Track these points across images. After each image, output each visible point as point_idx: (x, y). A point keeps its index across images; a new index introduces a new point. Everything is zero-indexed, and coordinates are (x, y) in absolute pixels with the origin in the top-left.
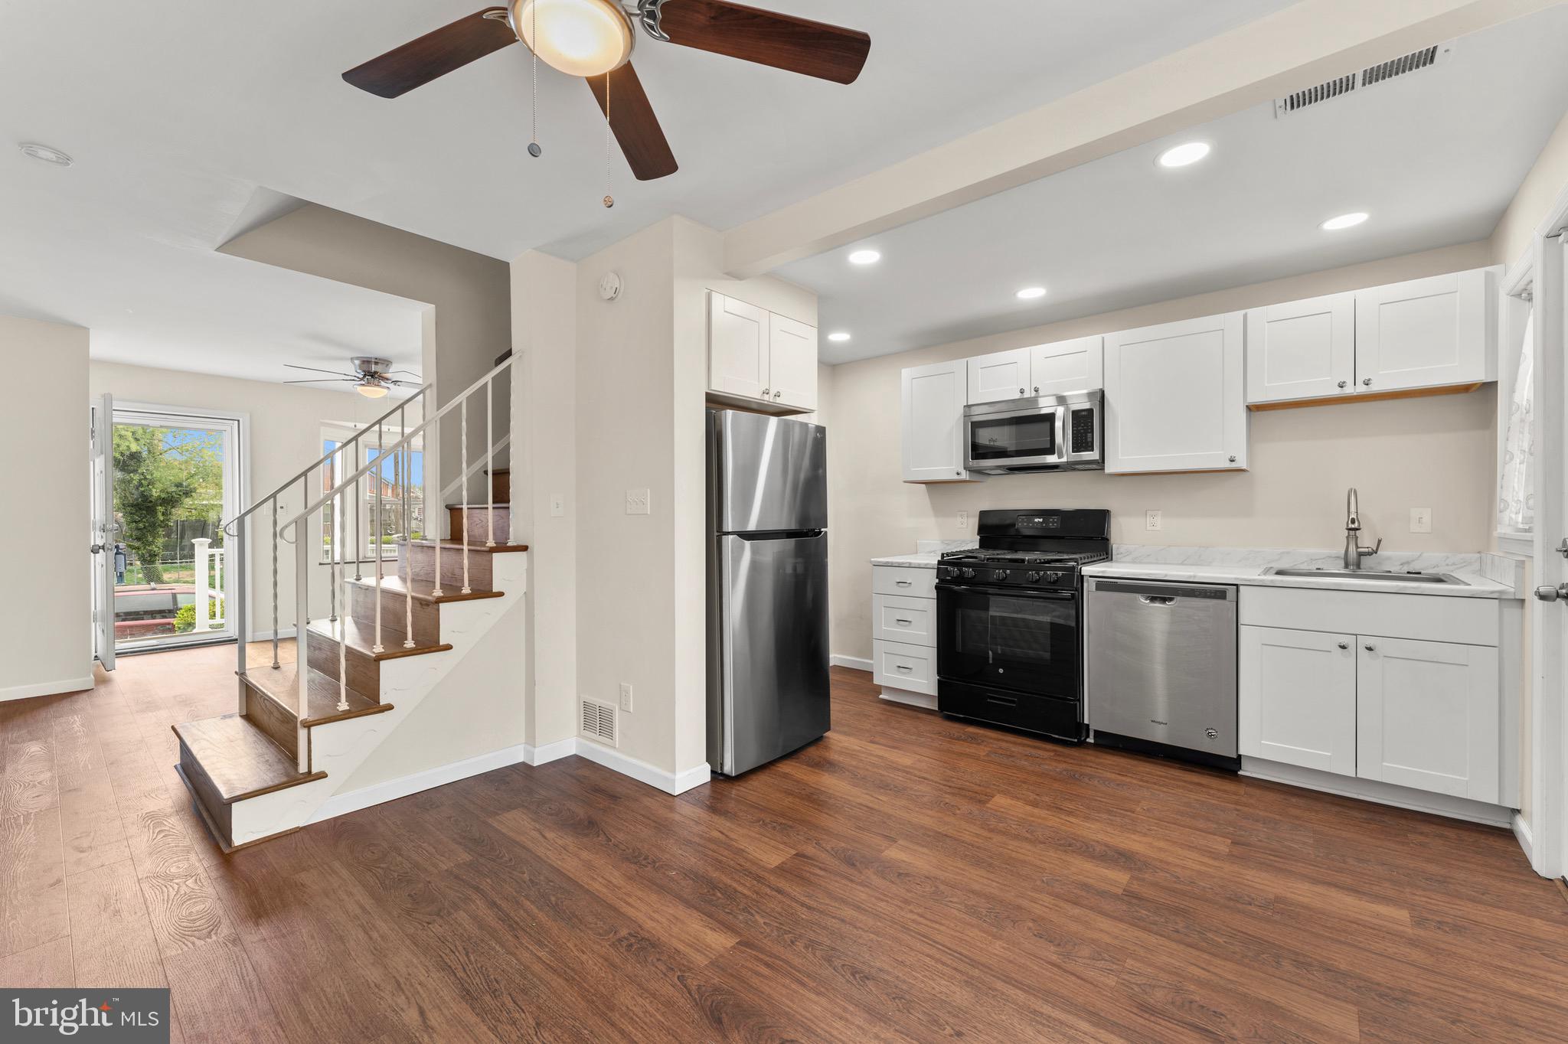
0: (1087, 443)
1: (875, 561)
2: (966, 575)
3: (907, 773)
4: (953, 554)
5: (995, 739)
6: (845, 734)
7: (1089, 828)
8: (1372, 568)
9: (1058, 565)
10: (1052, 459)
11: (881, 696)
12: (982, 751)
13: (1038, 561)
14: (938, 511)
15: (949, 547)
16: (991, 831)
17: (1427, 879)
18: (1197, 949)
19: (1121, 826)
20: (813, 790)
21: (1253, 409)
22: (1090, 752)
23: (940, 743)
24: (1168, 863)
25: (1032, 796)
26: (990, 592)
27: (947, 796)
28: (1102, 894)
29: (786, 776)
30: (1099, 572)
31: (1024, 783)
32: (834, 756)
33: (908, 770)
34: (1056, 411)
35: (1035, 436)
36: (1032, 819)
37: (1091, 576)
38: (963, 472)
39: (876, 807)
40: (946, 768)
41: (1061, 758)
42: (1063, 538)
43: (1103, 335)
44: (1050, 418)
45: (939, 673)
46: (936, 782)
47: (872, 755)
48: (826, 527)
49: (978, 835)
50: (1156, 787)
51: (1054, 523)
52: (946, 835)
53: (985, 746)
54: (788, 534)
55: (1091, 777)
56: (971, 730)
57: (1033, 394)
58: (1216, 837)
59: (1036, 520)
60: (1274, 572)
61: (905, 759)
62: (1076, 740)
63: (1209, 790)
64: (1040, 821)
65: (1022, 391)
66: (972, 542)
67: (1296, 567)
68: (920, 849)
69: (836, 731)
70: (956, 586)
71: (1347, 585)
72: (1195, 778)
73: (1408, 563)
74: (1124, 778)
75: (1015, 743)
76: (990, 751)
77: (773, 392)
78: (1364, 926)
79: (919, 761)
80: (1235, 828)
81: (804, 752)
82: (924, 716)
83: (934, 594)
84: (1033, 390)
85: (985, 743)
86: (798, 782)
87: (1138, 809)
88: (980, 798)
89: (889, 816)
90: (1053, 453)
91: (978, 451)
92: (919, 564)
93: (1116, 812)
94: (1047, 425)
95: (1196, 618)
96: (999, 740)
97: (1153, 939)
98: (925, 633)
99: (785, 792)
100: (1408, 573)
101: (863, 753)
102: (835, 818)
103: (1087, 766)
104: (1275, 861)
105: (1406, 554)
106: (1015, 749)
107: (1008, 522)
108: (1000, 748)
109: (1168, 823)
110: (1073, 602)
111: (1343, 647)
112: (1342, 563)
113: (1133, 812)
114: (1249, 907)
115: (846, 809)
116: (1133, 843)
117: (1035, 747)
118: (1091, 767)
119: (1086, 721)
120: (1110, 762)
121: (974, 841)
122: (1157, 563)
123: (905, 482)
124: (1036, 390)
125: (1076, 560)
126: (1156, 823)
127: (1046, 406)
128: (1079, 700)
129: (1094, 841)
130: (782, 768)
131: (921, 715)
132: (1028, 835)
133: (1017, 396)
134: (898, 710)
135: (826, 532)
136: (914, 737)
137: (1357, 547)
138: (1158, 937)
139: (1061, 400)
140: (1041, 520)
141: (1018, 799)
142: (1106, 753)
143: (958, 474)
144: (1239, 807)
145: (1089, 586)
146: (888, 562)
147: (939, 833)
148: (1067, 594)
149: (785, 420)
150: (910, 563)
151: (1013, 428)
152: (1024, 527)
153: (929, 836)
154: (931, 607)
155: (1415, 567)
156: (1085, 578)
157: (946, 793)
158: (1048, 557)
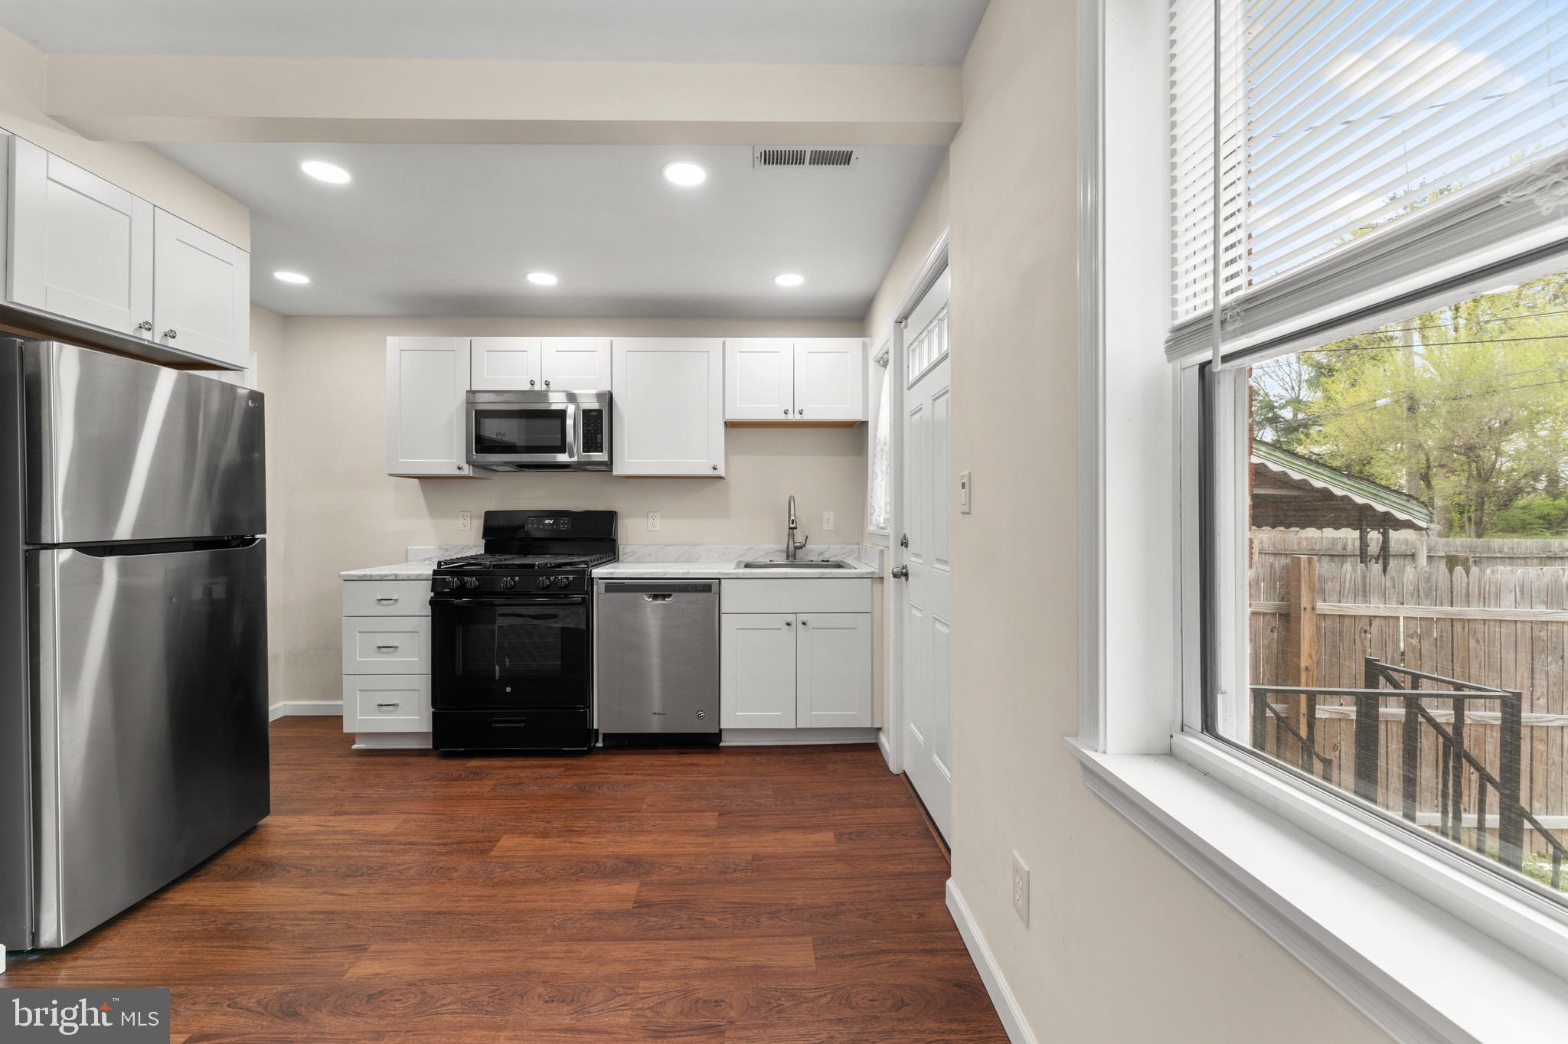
0: (596, 443)
1: (344, 575)
2: (468, 586)
3: (388, 843)
4: (452, 561)
5: (500, 768)
6: (294, 812)
7: (600, 844)
8: (802, 559)
9: (569, 568)
10: (562, 458)
11: (355, 747)
12: (485, 787)
13: (549, 565)
14: (434, 510)
15: (448, 553)
16: (495, 885)
17: (840, 800)
18: (700, 939)
19: (630, 831)
20: (230, 917)
21: (730, 425)
22: (600, 757)
23: (434, 790)
24: (671, 856)
25: (542, 825)
26: (496, 603)
27: (442, 858)
28: (613, 916)
29: (181, 910)
30: (608, 574)
31: (533, 812)
32: (273, 852)
33: (389, 839)
34: (567, 407)
35: (545, 432)
36: (542, 853)
37: (600, 579)
38: (466, 467)
39: (338, 908)
40: (441, 820)
41: (572, 772)
42: (573, 540)
43: (612, 338)
44: (562, 414)
45: (434, 704)
46: (426, 844)
47: (336, 833)
48: (265, 533)
49: (479, 897)
50: (658, 778)
51: (564, 525)
52: (439, 913)
53: (490, 779)
54: (198, 544)
55: (600, 785)
56: (474, 763)
57: (544, 387)
58: (707, 813)
59: (547, 522)
60: (743, 565)
61: (385, 825)
62: (586, 748)
63: (699, 768)
64: (550, 853)
65: (532, 383)
66: (476, 546)
67: (756, 560)
68: (403, 946)
69: (279, 813)
70: (456, 599)
71: (791, 573)
72: (687, 759)
73: (822, 553)
74: (630, 777)
75: (523, 767)
76: (495, 785)
77: (160, 328)
78: (809, 857)
79: (405, 821)
80: (720, 799)
81: (219, 861)
82: (414, 760)
83: (428, 610)
84: (543, 382)
85: (490, 776)
86: (203, 913)
87: (644, 807)
88: (481, 847)
89: (358, 915)
90: (565, 452)
91: (482, 444)
92: (408, 576)
93: (625, 817)
94: (558, 422)
95: (689, 611)
96: (505, 768)
97: (661, 947)
98: (417, 659)
99: (176, 939)
100: (823, 561)
101: (324, 833)
102: (269, 949)
103: (597, 774)
104: (750, 821)
105: (821, 547)
106: (522, 774)
107: (517, 523)
108: (508, 777)
109: (670, 812)
110: (584, 605)
111: (788, 624)
112: (785, 555)
113: (639, 811)
114: (735, 875)
115: (289, 928)
116: (640, 846)
117: (545, 767)
118: (601, 774)
119: (595, 727)
120: (618, 764)
121: (473, 907)
122: (657, 562)
123: (391, 475)
124: (547, 384)
125: (585, 563)
126: (659, 817)
127: (557, 401)
128: (589, 707)
129: (605, 857)
130: (172, 899)
131: (410, 760)
132: (539, 876)
133: (527, 387)
134: (379, 759)
135: (264, 541)
136: (399, 792)
137: (794, 543)
138: (665, 942)
139: (572, 398)
140: (551, 522)
141: (526, 833)
142: (613, 754)
143: (459, 468)
144: (721, 778)
145: (599, 589)
146: (365, 575)
147: (429, 913)
148: (578, 598)
149: (189, 375)
150: (396, 575)
151: (523, 421)
152: (533, 529)
153: (415, 923)
154: (423, 626)
155: (826, 556)
156: (595, 581)
157: (440, 854)
158: (559, 561)
